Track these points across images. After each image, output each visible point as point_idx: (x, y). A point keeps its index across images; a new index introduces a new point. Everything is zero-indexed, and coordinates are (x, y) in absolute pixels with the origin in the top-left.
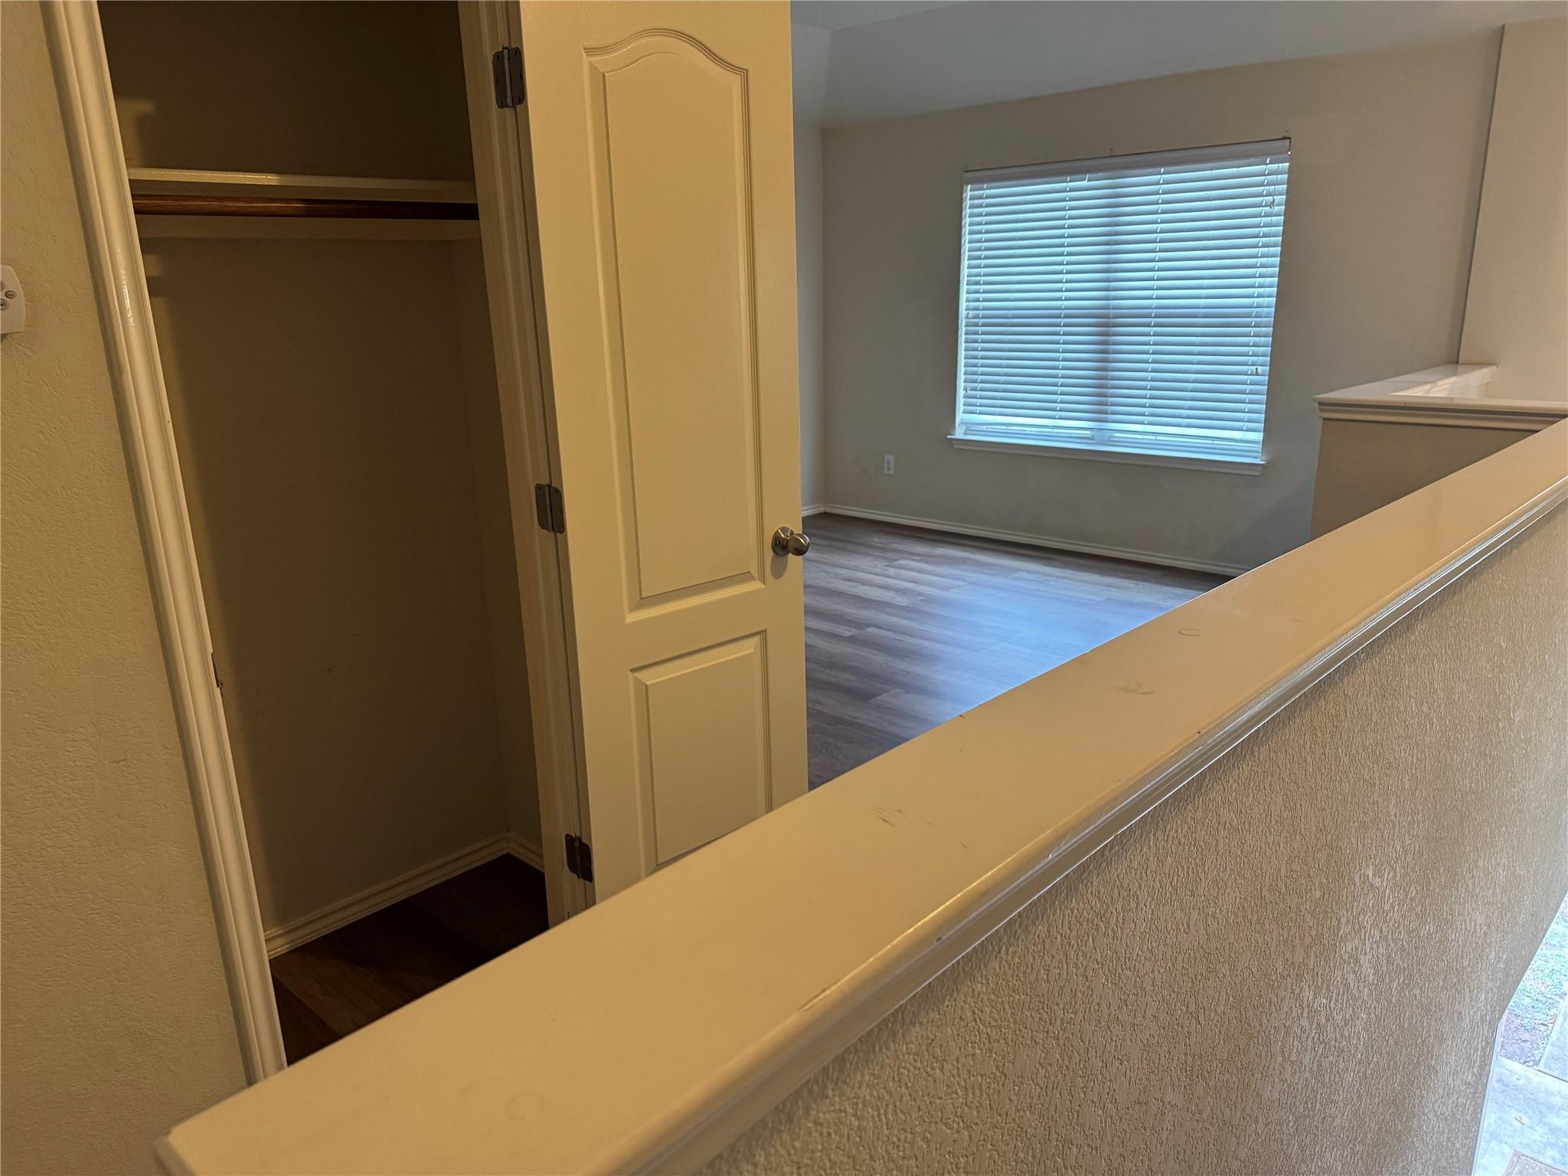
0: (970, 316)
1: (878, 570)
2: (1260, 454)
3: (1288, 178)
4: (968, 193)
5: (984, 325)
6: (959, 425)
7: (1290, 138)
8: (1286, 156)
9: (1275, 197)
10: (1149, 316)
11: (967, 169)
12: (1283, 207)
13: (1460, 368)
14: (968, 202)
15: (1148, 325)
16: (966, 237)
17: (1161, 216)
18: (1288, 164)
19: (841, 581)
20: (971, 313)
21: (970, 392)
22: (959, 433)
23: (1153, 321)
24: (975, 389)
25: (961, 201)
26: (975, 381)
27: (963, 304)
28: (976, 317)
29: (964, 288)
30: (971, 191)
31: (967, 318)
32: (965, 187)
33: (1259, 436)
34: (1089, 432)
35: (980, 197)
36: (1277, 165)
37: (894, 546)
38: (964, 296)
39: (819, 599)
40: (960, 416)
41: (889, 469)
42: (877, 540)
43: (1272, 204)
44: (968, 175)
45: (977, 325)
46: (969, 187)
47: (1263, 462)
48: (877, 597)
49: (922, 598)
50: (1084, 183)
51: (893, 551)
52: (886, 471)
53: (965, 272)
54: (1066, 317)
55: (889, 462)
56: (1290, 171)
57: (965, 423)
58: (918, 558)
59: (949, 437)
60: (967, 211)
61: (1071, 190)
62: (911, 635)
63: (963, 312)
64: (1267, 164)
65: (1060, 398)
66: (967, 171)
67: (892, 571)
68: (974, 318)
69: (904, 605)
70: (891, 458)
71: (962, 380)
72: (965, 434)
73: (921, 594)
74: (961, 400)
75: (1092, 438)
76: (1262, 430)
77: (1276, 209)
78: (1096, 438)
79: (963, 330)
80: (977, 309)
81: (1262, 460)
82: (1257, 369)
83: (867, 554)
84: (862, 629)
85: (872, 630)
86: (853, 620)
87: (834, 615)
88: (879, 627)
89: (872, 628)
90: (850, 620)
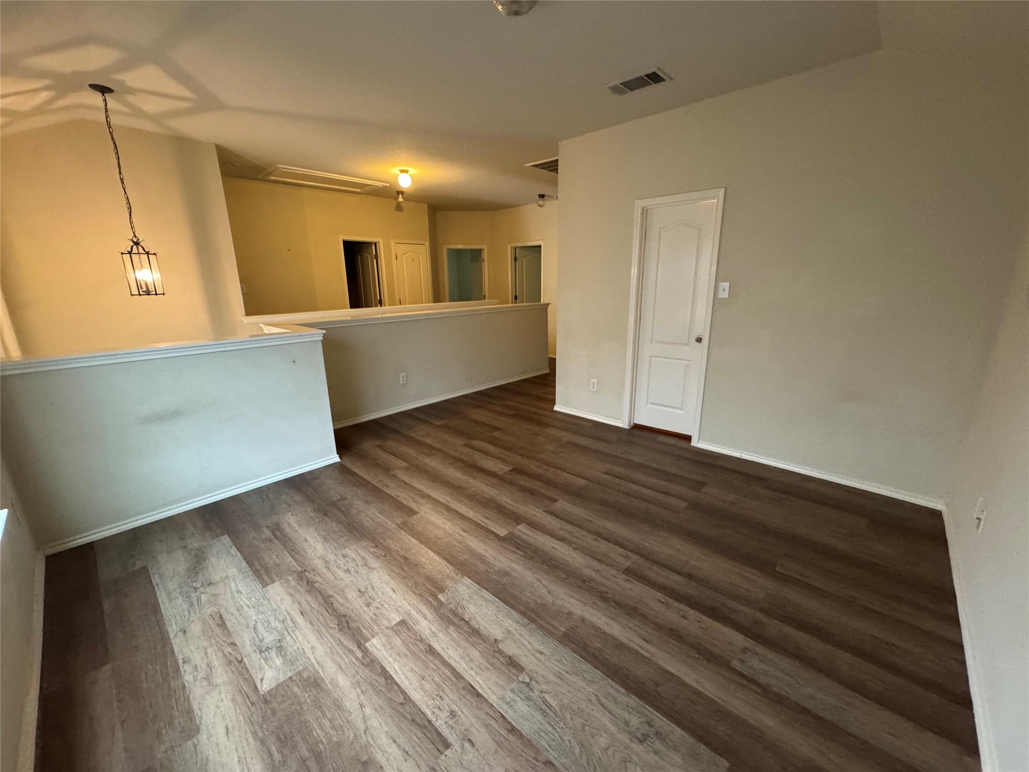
84: (510, 533)
85: (502, 532)
86: (516, 550)
87: (531, 558)
88: (497, 536)
89: (502, 535)
90: (518, 549)
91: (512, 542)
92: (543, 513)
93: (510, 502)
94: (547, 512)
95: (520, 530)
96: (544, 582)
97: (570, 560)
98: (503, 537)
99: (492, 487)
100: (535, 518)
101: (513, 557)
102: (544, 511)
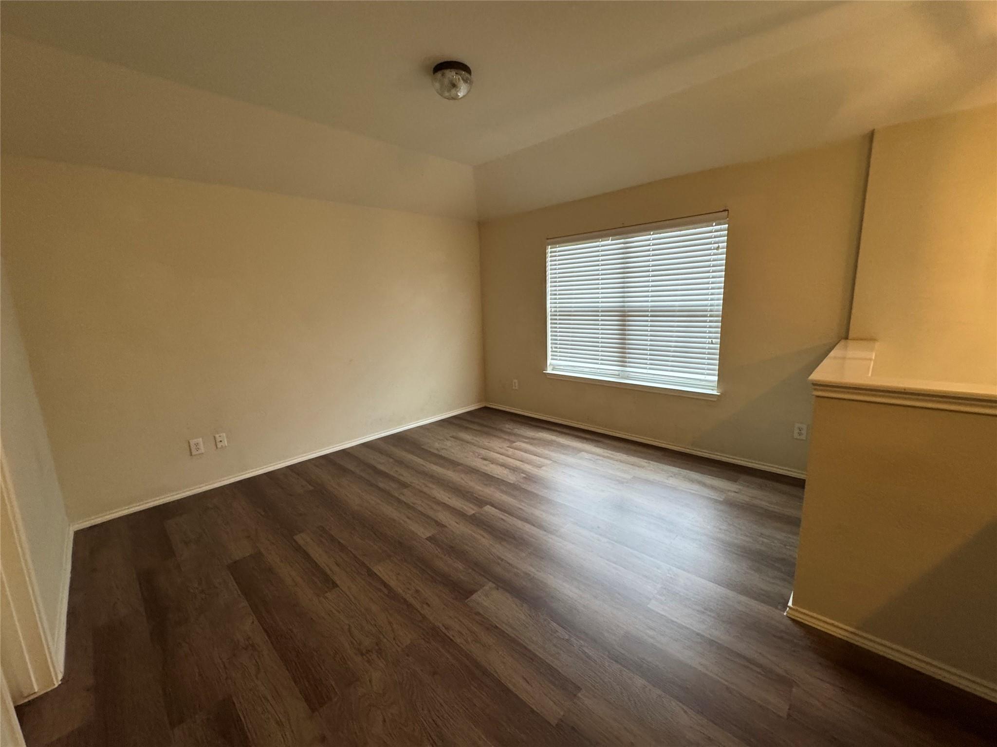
0: (552, 311)
1: (503, 451)
2: (716, 388)
3: (728, 234)
4: (549, 250)
5: (560, 315)
6: (549, 365)
7: (728, 210)
8: (726, 221)
9: (719, 244)
10: (648, 311)
11: (548, 237)
12: (725, 250)
13: (849, 341)
14: (549, 255)
15: (647, 316)
16: (549, 272)
17: (651, 257)
18: (727, 225)
19: (480, 459)
20: (553, 309)
21: (554, 349)
22: (549, 371)
23: (650, 314)
24: (556, 348)
25: (545, 254)
26: (556, 344)
27: (548, 305)
28: (556, 311)
29: (549, 297)
30: (550, 249)
31: (551, 312)
32: (547, 247)
33: (716, 378)
34: (616, 372)
35: (555, 252)
36: (720, 226)
37: (516, 431)
38: (549, 301)
39: (463, 476)
40: (549, 361)
41: (515, 387)
42: (508, 426)
43: (718, 248)
44: (549, 241)
45: (556, 315)
46: (549, 247)
47: (719, 394)
48: (498, 475)
49: (524, 476)
50: (610, 242)
51: (515, 435)
52: (514, 388)
53: (549, 289)
54: (602, 311)
55: (515, 383)
56: (728, 230)
57: (552, 365)
58: (527, 441)
59: (544, 372)
60: (549, 259)
61: (602, 246)
62: (511, 514)
63: (548, 310)
64: (713, 226)
65: (600, 353)
66: (548, 239)
67: (511, 451)
68: (554, 312)
69: (512, 482)
70: (516, 381)
71: (550, 343)
72: (553, 370)
73: (523, 472)
74: (549, 353)
75: (619, 375)
76: (717, 375)
77: (720, 251)
78: (620, 375)
79: (549, 317)
80: (556, 307)
81: (717, 392)
82: (712, 341)
83: (500, 438)
84: (481, 507)
85: (488, 508)
86: (479, 497)
87: (468, 492)
88: (493, 505)
89: (488, 506)
90: (477, 498)
91: (480, 502)
92: (448, 526)
93: (479, 537)
94: (444, 526)
95: (473, 510)
96: (463, 482)
97: (442, 492)
98: (487, 505)
99: (499, 558)
100: (458, 521)
101: (481, 493)
102: (446, 527)
